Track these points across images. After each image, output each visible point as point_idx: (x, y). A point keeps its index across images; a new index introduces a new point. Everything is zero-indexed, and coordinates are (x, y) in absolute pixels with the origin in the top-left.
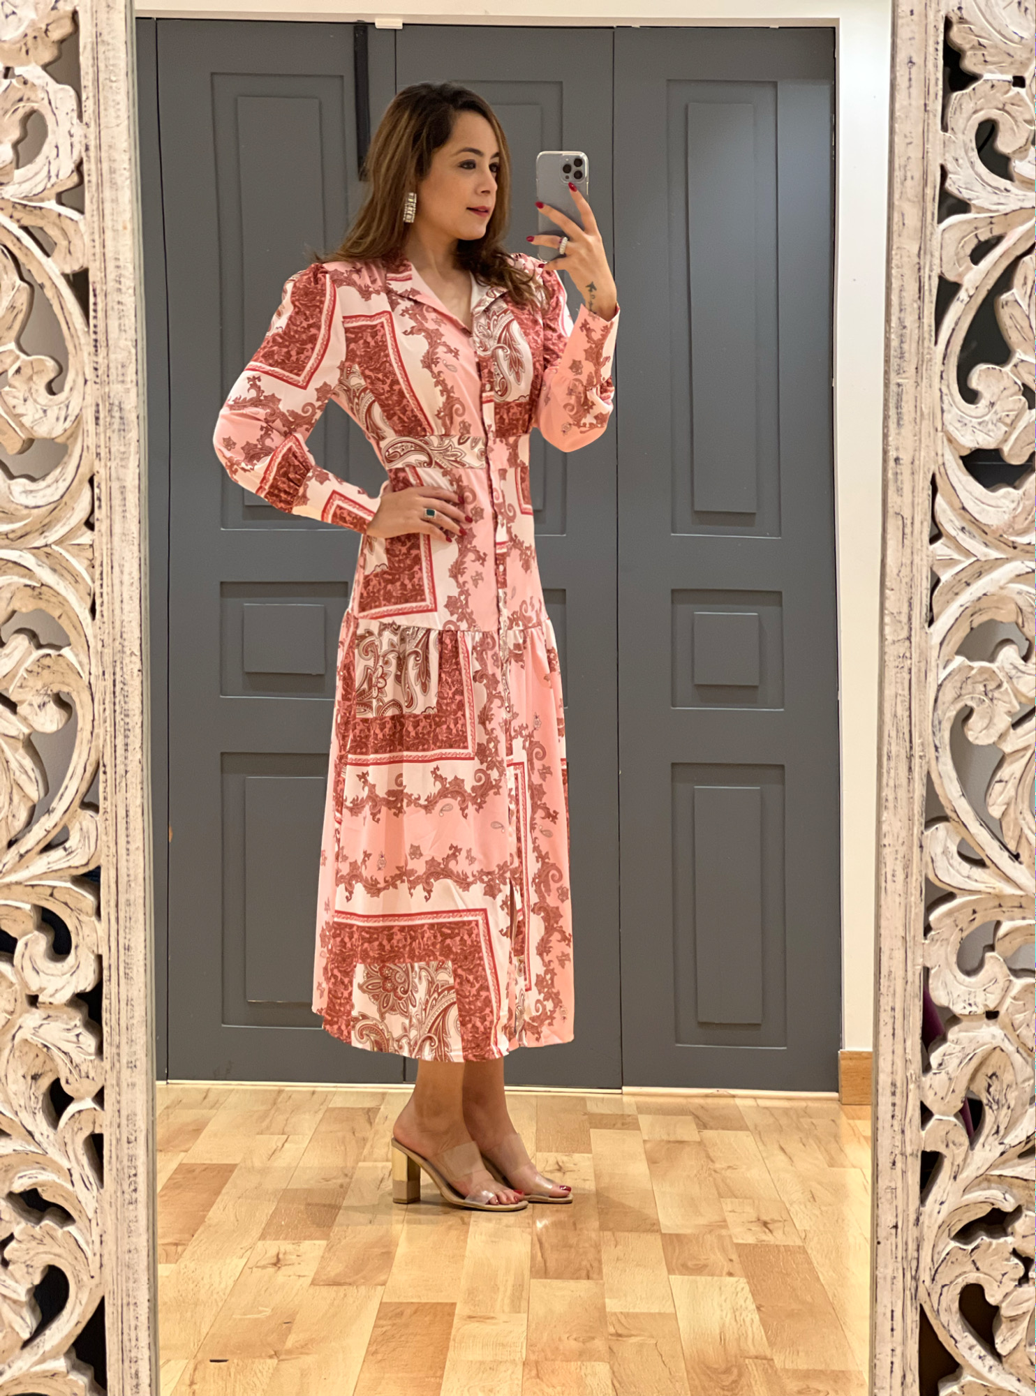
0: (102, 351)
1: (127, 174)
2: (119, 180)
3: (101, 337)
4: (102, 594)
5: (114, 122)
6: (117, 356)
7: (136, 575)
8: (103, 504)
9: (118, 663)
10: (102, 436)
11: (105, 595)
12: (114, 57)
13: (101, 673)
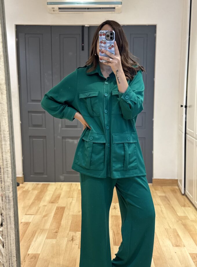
0: (3, 183)
1: (9, 137)
2: (7, 139)
3: (3, 180)
4: (5, 243)
5: (4, 124)
6: (7, 184)
7: (14, 237)
8: (5, 221)
9: (10, 259)
10: (4, 204)
11: (6, 243)
12: (4, 107)
13: (6, 261)
